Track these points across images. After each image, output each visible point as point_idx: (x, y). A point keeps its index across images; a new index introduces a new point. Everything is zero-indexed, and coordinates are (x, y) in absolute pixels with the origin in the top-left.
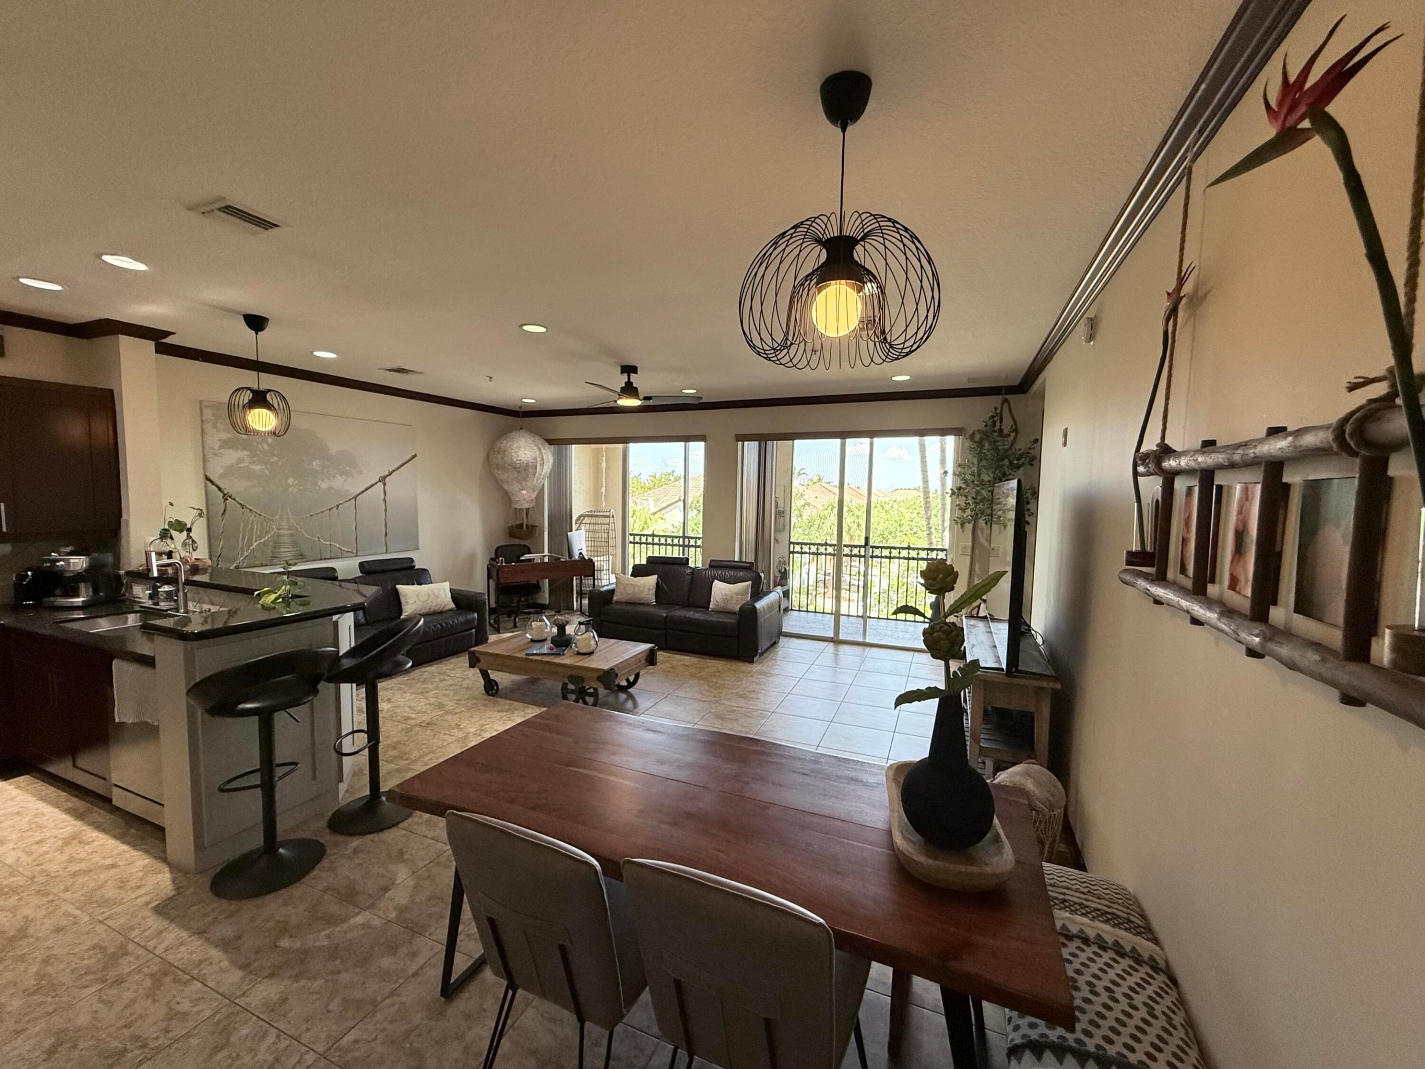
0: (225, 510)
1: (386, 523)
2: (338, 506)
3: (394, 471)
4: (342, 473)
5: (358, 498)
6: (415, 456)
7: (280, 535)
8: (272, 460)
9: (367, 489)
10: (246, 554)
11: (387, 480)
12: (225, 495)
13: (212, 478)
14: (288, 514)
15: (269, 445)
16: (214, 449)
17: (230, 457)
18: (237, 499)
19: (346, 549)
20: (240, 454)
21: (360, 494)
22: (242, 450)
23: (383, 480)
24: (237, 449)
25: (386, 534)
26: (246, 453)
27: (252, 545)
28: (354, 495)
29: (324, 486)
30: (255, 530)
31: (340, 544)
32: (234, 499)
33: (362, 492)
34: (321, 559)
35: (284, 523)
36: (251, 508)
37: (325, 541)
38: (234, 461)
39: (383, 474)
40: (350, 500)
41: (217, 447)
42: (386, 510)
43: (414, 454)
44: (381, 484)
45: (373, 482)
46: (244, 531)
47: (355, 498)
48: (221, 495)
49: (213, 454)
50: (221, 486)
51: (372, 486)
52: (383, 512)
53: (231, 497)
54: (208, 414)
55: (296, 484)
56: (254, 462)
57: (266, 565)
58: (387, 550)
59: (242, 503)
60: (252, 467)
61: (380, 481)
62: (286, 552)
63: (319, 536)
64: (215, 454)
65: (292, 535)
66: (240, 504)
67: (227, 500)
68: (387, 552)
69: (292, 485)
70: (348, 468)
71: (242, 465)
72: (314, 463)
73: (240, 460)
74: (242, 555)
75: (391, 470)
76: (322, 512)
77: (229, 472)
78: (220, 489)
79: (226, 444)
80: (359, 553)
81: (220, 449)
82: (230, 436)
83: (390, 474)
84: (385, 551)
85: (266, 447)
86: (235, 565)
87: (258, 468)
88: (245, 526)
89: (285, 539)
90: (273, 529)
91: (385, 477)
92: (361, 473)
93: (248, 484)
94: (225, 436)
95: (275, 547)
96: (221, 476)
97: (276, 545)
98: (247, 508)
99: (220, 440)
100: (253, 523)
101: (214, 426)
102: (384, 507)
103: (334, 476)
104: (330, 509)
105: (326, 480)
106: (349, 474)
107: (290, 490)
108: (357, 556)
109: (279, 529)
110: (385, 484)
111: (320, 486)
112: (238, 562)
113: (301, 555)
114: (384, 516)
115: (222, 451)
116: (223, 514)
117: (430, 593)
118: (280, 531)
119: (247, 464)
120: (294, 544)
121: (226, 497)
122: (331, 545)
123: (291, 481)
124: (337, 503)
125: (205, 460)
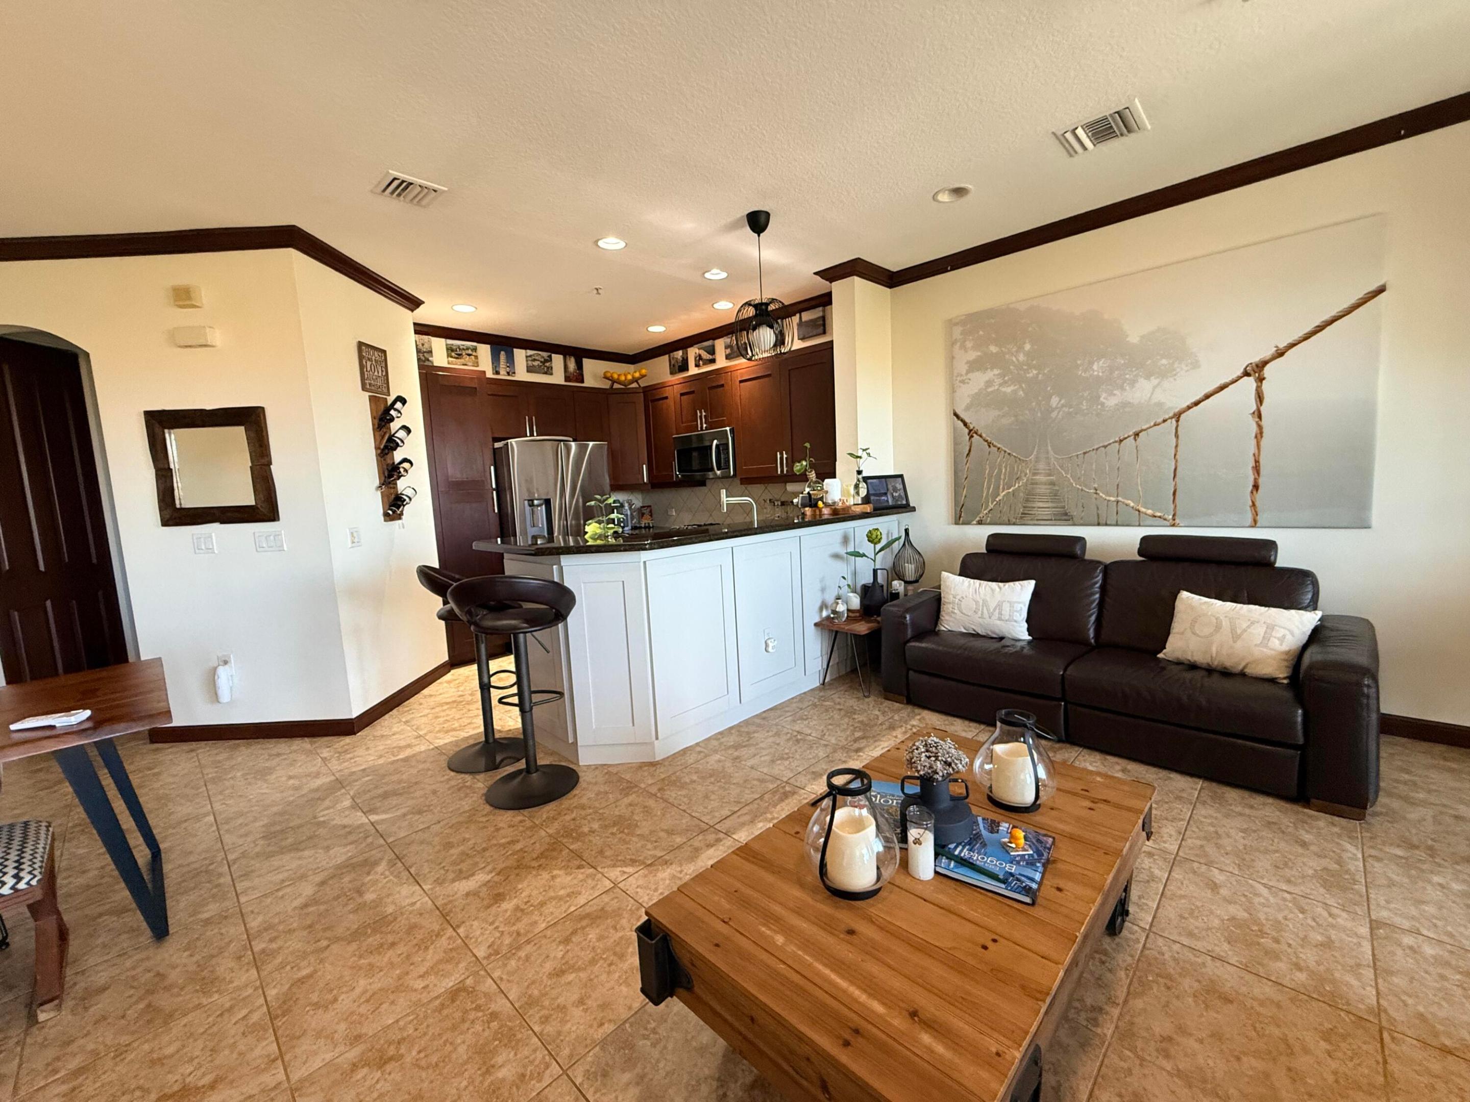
0: (970, 451)
1: (1257, 462)
2: (1137, 435)
3: (1292, 345)
4: (1148, 378)
5: (1183, 416)
6: (1381, 290)
7: (1034, 483)
8: (1031, 375)
9: (1207, 397)
10: (991, 506)
11: (1268, 371)
12: (970, 431)
13: (958, 412)
14: (1048, 453)
15: (1027, 354)
16: (962, 375)
17: (979, 380)
18: (984, 435)
19: (1150, 512)
20: (990, 374)
21: (1189, 408)
22: (992, 369)
23: (1256, 371)
24: (987, 369)
25: (1256, 487)
26: (996, 372)
27: (999, 495)
28: (1177, 410)
29: (1111, 402)
30: (1002, 477)
31: (1138, 503)
32: (981, 436)
33: (1197, 403)
34: (1099, 524)
35: (1042, 466)
36: (999, 446)
37: (1108, 494)
38: (982, 385)
39: (1256, 359)
40: (1164, 421)
41: (964, 372)
42: (1260, 435)
43: (1373, 287)
44: (1250, 383)
45: (1228, 380)
46: (990, 476)
47: (1178, 416)
48: (967, 431)
49: (960, 382)
50: (967, 420)
51: (1222, 388)
52: (1254, 442)
53: (976, 433)
54: (957, 332)
55: (1063, 406)
56: (1006, 382)
57: (1014, 524)
58: (1255, 521)
59: (989, 440)
60: (1003, 389)
61: (1246, 374)
62: (1043, 507)
63: (1096, 486)
64: (963, 382)
65: (1052, 483)
66: (986, 441)
67: (972, 436)
68: (1255, 524)
69: (1056, 408)
70: (1164, 361)
71: (990, 390)
72: (1095, 367)
73: (989, 383)
74: (987, 506)
75: (1282, 345)
76: (1105, 447)
77: (977, 401)
78: (965, 424)
79: (975, 366)
80: (1177, 521)
81: (967, 374)
82: (979, 354)
83: (1280, 354)
84: (1249, 521)
85: (1021, 357)
86: (978, 519)
87: (1009, 389)
88: (992, 469)
89: (1042, 489)
90: (1026, 474)
91: (1265, 363)
92: (1196, 365)
93: (997, 413)
94: (973, 355)
95: (1027, 500)
96: (967, 408)
97: (1030, 497)
98: (995, 446)
99: (968, 362)
100: (1000, 466)
101: (963, 347)
102: (1254, 429)
103: (1133, 382)
104: (1121, 441)
105: (1115, 392)
106: (1164, 374)
107: (1054, 415)
108: (1173, 525)
109: (1035, 474)
110: (1261, 380)
111: (1103, 404)
112: (981, 515)
113: (1066, 514)
114: (1252, 449)
115: (970, 376)
116: (968, 455)
117: (1225, 623)
118: (1037, 477)
119: (996, 387)
120: (1055, 496)
121: (972, 433)
122: (1118, 502)
123: (1054, 401)
124: (1137, 429)
125: (953, 391)
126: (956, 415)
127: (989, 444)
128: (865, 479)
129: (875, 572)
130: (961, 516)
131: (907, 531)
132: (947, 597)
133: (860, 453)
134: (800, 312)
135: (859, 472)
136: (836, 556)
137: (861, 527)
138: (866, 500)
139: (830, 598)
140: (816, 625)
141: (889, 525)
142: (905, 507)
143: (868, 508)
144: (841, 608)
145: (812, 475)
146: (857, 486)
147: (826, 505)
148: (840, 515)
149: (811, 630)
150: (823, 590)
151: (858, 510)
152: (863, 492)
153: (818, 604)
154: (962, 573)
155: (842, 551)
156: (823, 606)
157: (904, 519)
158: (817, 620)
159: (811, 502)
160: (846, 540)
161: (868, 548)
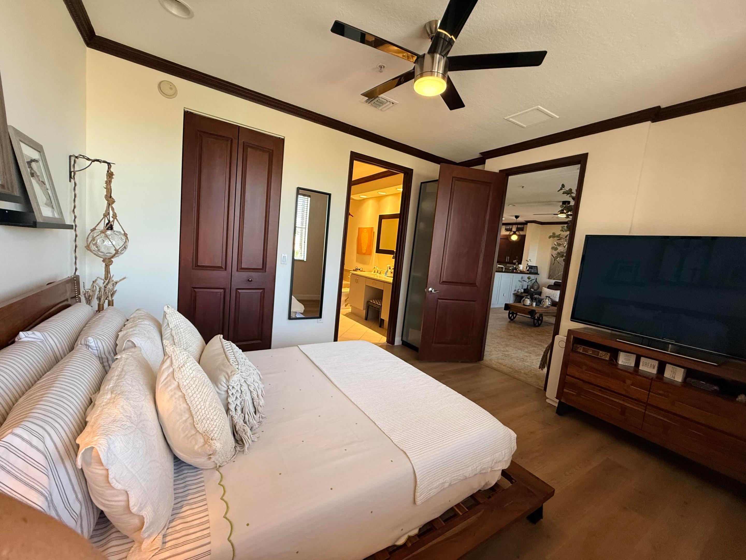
78: (554, 258)
112: (554, 277)
116: (553, 264)
125: (553, 251)
126: (552, 255)
127: (559, 263)
128: (529, 266)
129: (528, 285)
130: (550, 277)
131: (536, 279)
132: (543, 292)
133: (528, 260)
134: (518, 225)
135: (528, 264)
136: (519, 281)
137: (526, 276)
138: (528, 270)
139: (517, 290)
140: (513, 294)
141: (532, 277)
142: (537, 273)
143: (528, 272)
144: (519, 291)
145: (517, 263)
146: (527, 267)
147: (519, 270)
148: (522, 272)
149: (512, 295)
150: (516, 287)
151: (526, 272)
152: (528, 269)
153: (514, 290)
154: (548, 288)
155: (521, 280)
156: (515, 290)
157: (536, 276)
158: (513, 293)
159: (516, 269)
160: (522, 278)
161: (527, 280)
